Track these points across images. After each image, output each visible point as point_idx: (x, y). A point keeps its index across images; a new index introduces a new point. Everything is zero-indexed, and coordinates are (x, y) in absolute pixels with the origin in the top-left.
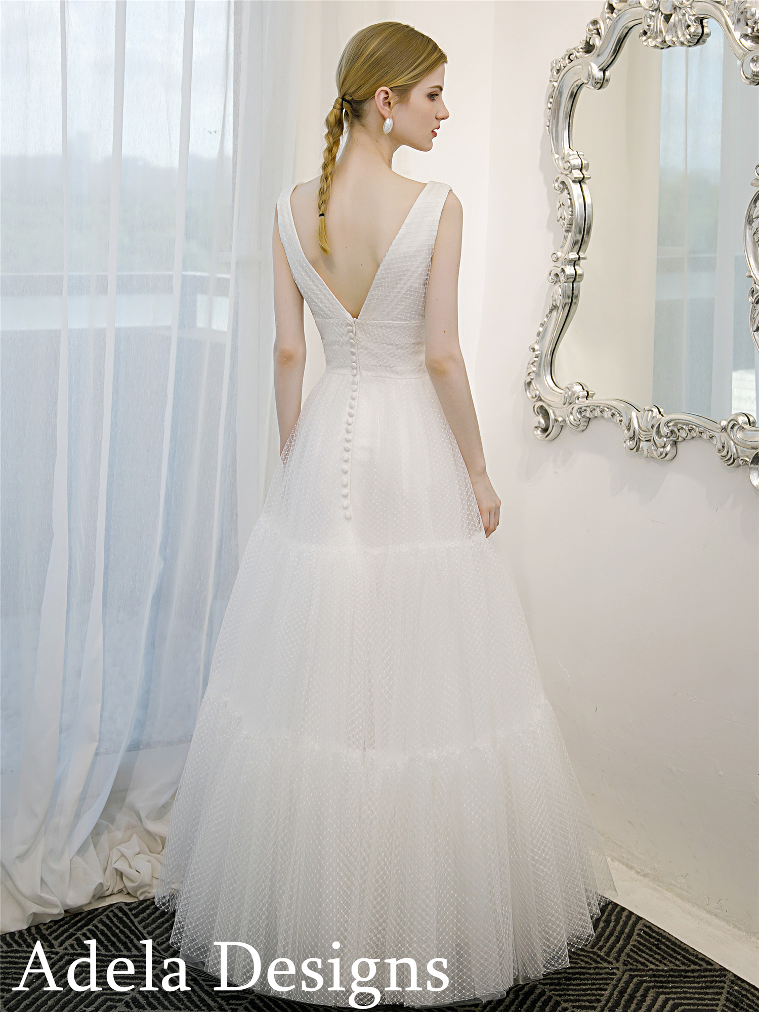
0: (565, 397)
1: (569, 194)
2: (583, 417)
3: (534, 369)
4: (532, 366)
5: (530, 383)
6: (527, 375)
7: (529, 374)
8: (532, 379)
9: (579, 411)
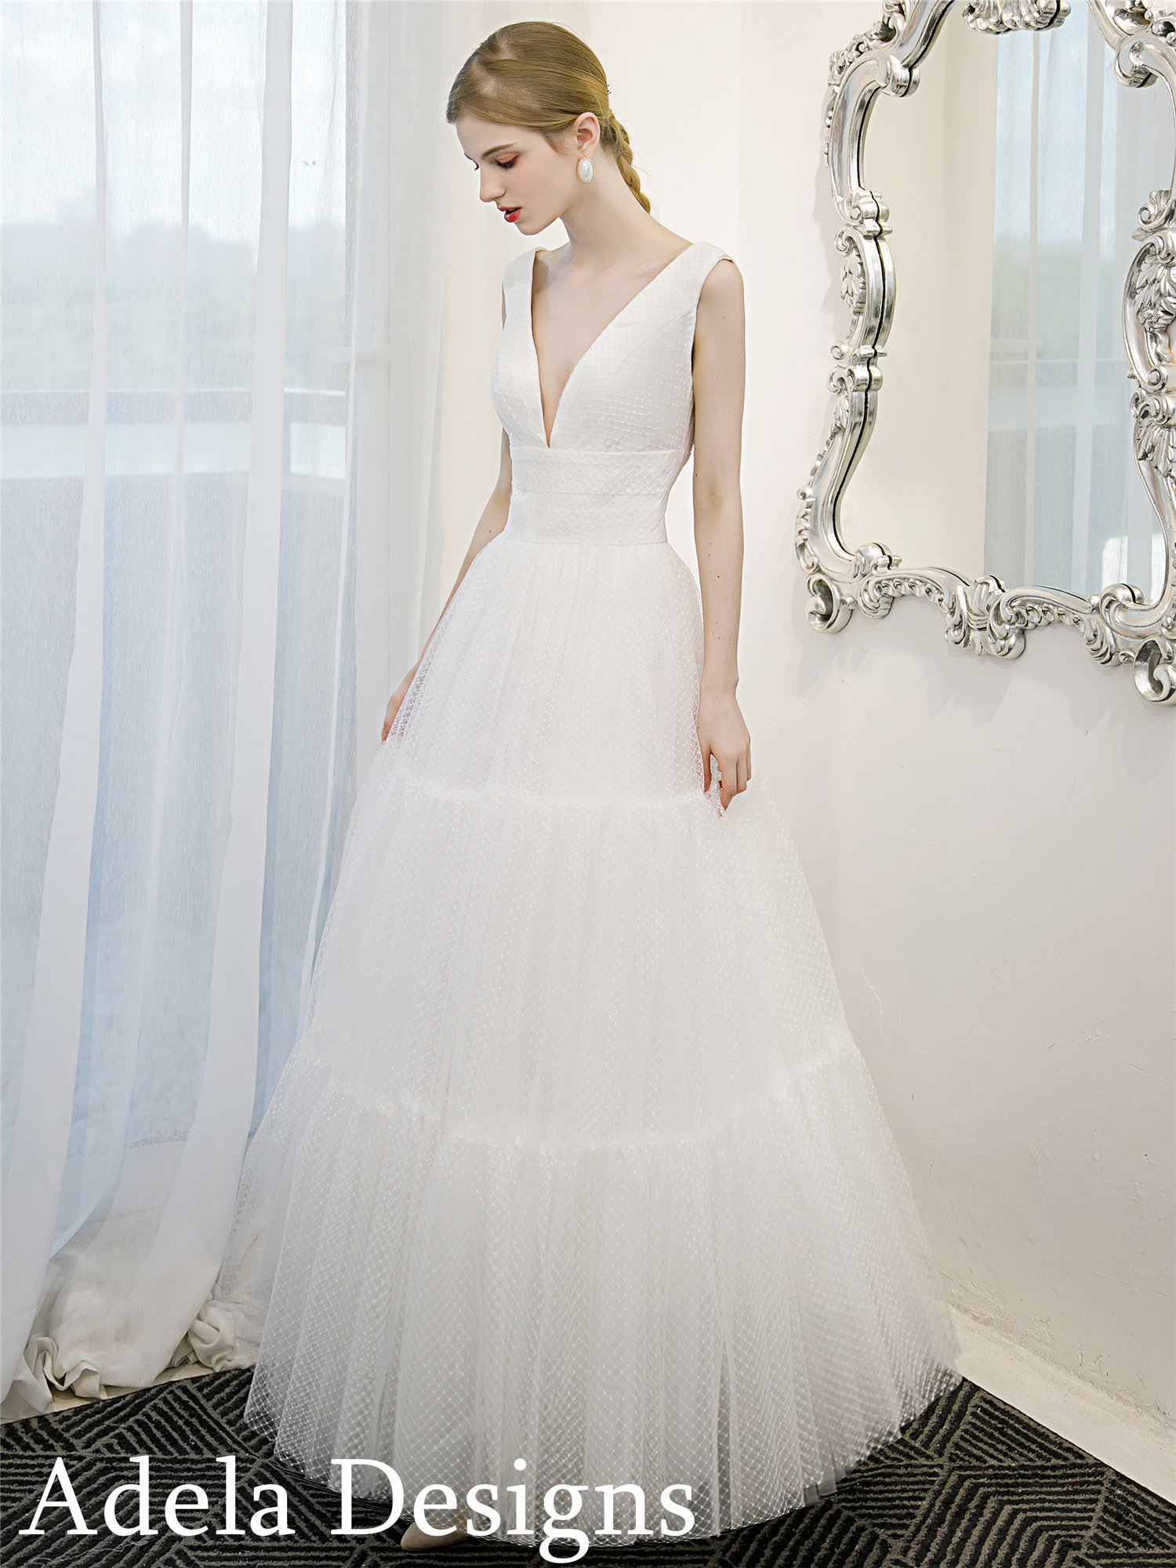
0: (856, 566)
1: (859, 256)
2: (883, 596)
3: (808, 525)
4: (802, 520)
5: (802, 546)
6: (797, 534)
7: (800, 532)
8: (805, 540)
9: (877, 587)
